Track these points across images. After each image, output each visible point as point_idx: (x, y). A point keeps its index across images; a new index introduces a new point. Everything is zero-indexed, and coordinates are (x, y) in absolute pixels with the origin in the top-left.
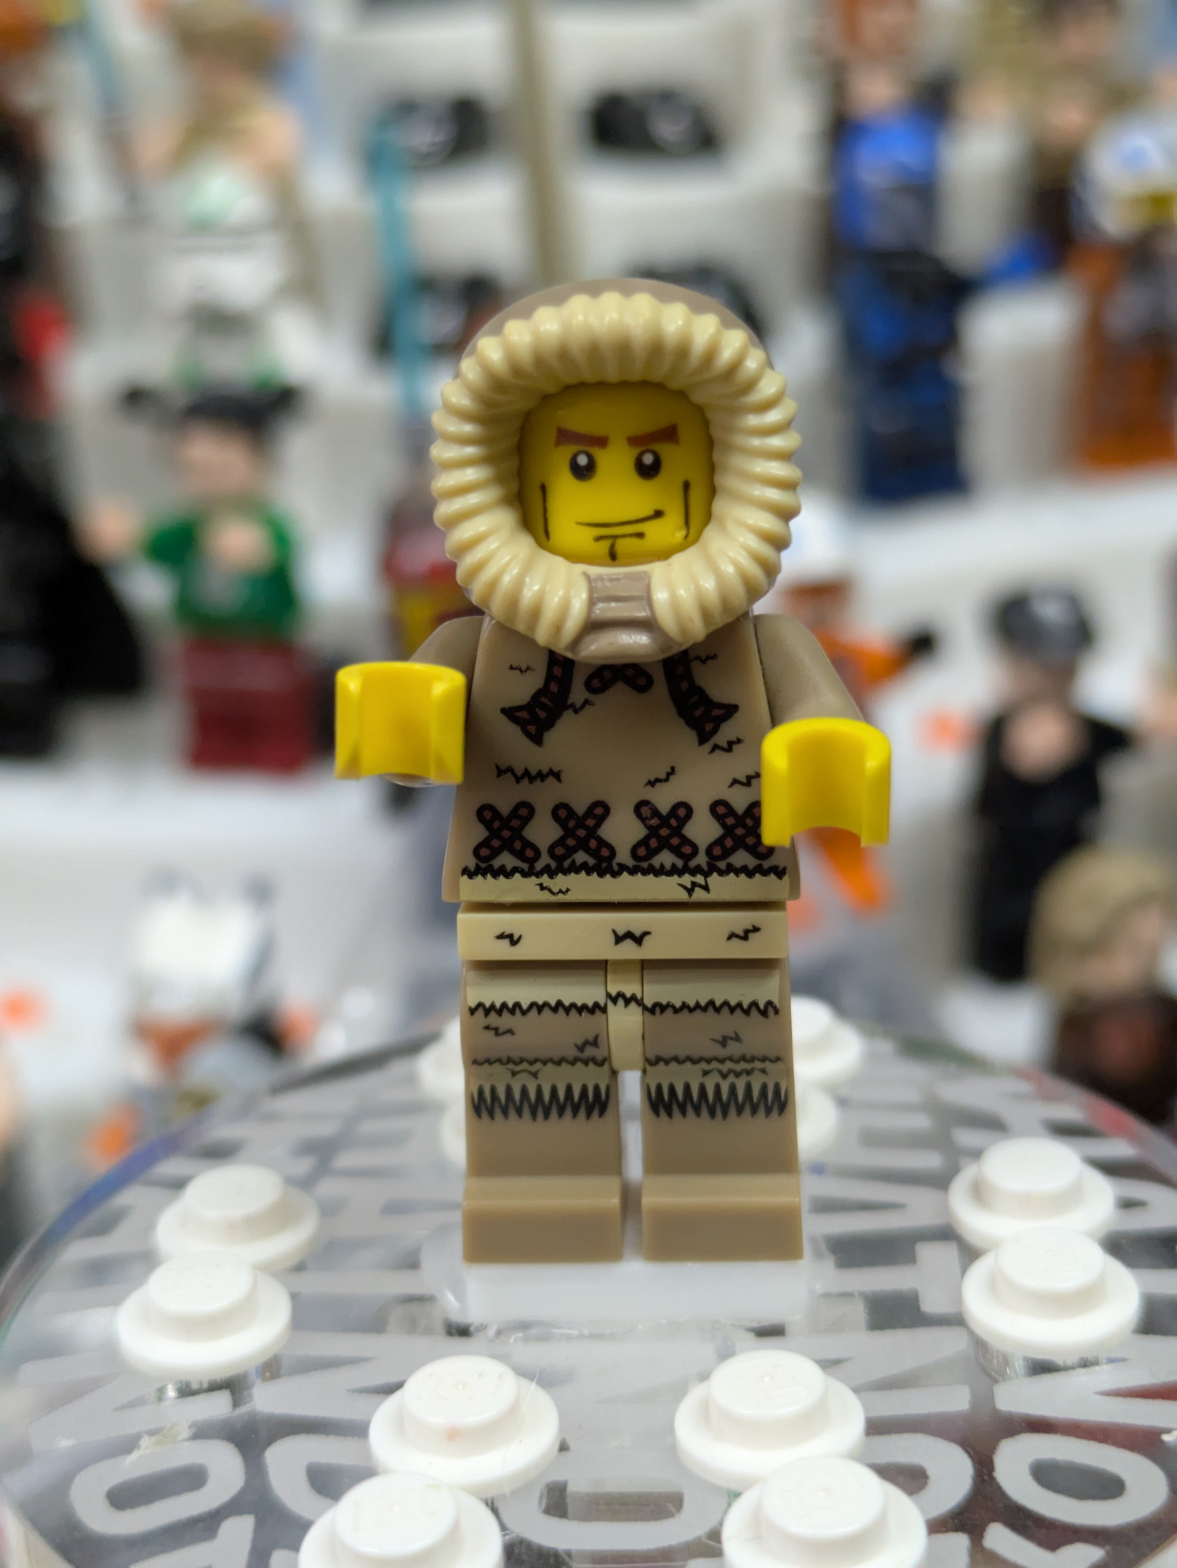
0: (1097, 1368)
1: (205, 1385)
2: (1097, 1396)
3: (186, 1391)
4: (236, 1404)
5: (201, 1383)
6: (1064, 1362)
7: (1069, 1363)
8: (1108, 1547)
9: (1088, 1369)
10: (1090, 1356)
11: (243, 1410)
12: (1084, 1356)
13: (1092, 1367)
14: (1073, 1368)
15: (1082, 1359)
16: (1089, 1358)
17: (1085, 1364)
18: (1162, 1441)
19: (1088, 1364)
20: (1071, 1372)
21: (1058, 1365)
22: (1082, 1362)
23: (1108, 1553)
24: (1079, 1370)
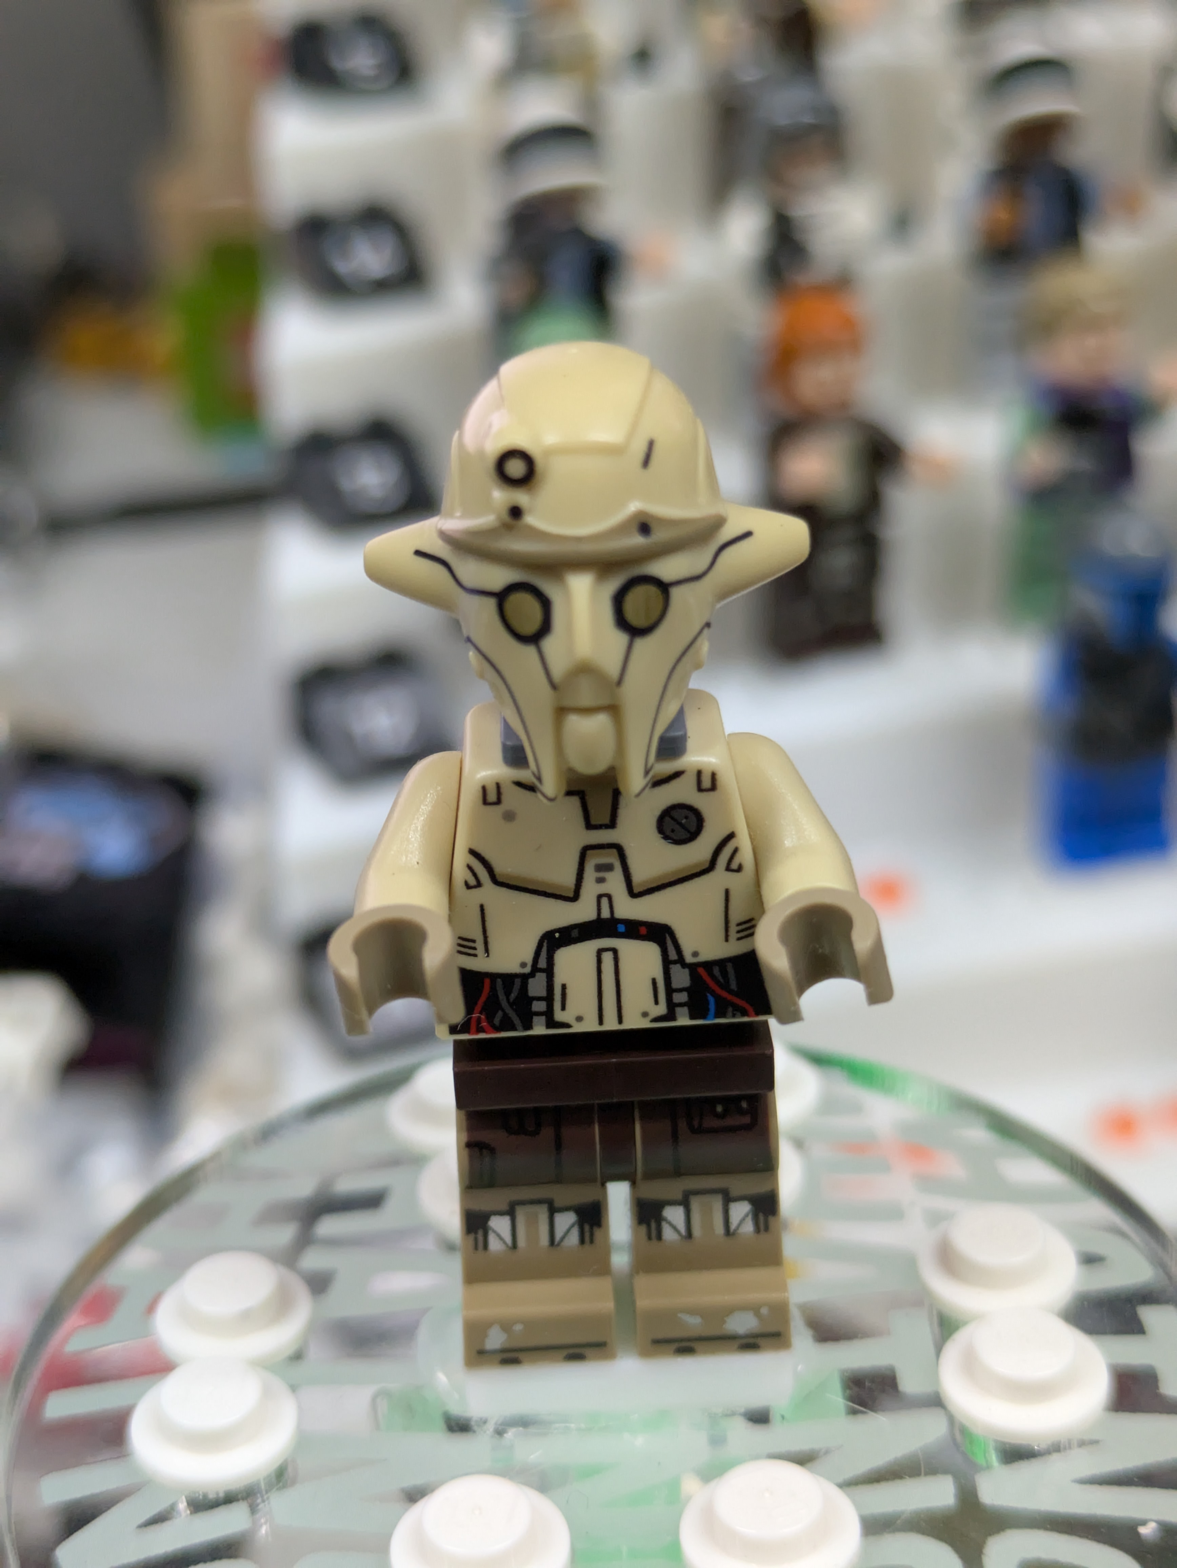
16: (1062, 1442)
20: (1046, 1458)
24: (1055, 1456)
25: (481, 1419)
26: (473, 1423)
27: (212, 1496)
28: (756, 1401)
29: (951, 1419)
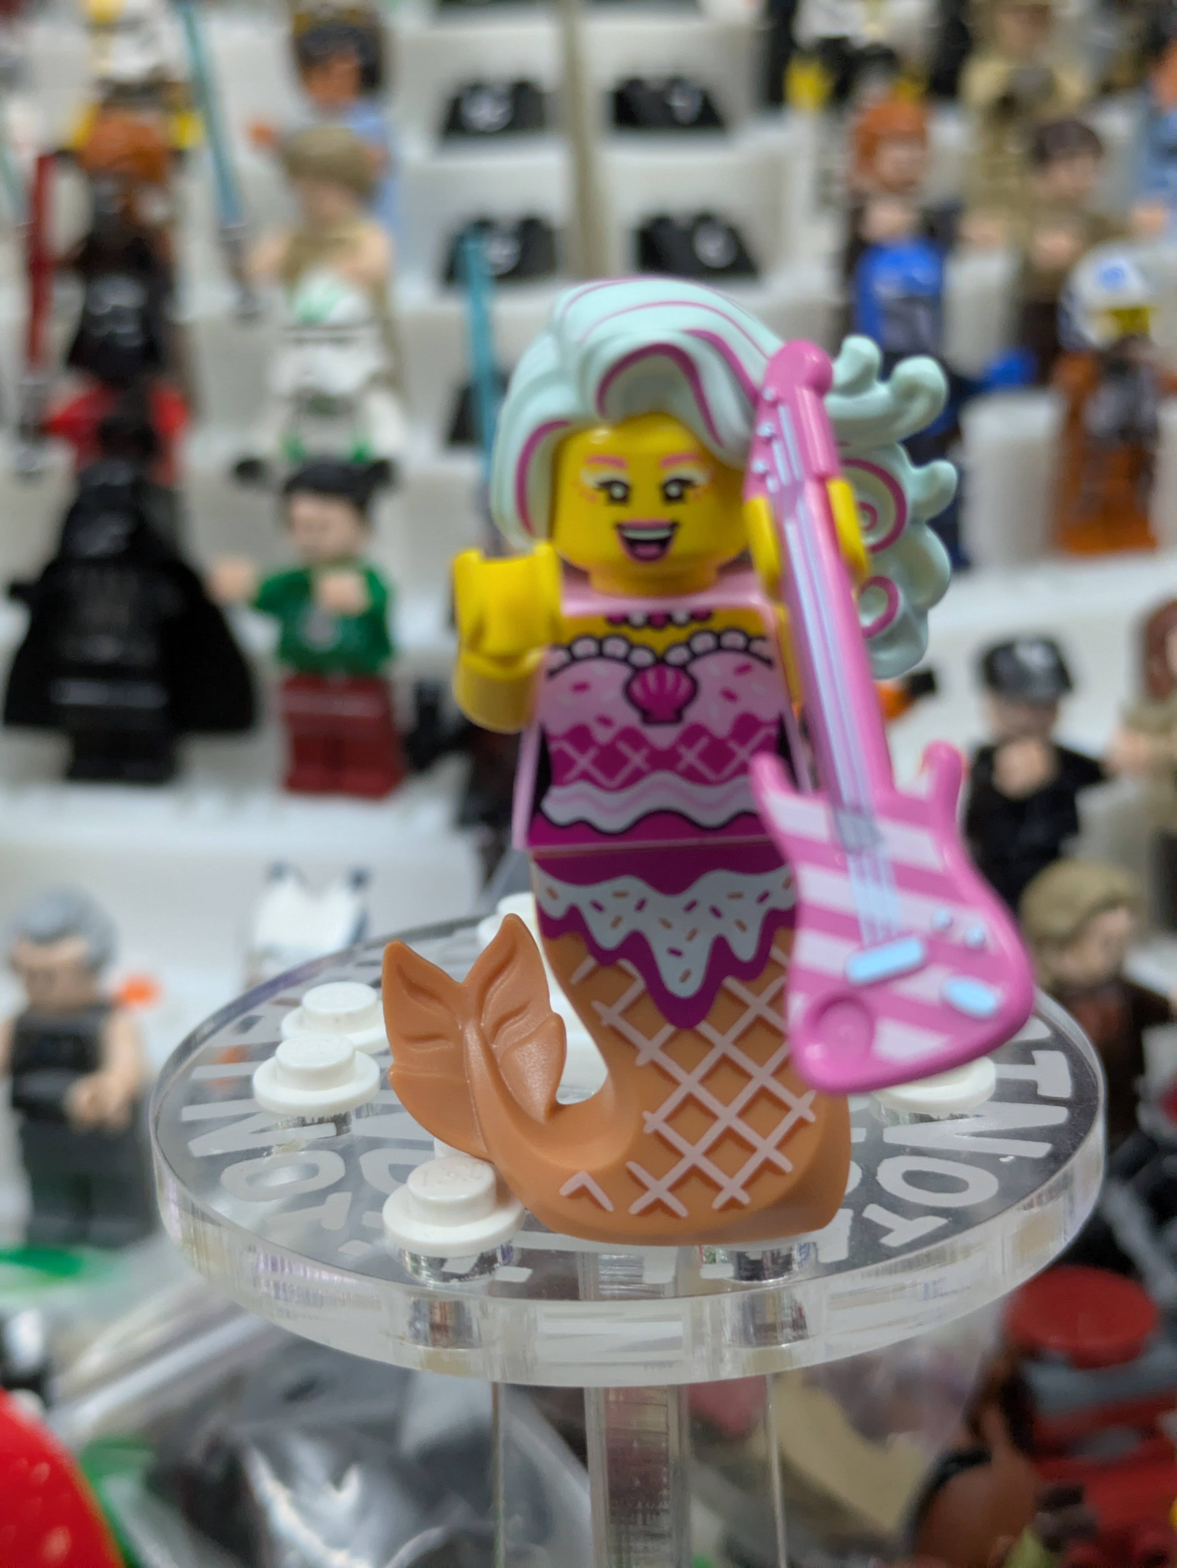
0: (960, 1120)
1: (316, 1121)
2: (956, 1136)
3: (303, 1123)
4: (339, 1132)
5: (313, 1119)
6: (938, 1117)
7: (941, 1117)
8: (950, 1219)
9: (954, 1121)
10: (957, 1113)
11: (344, 1137)
12: (954, 1112)
13: (957, 1120)
14: (944, 1119)
15: (950, 1114)
17: (953, 1117)
18: (1000, 1162)
19: (956, 1117)
21: (934, 1118)
22: (950, 1116)
23: (950, 1221)
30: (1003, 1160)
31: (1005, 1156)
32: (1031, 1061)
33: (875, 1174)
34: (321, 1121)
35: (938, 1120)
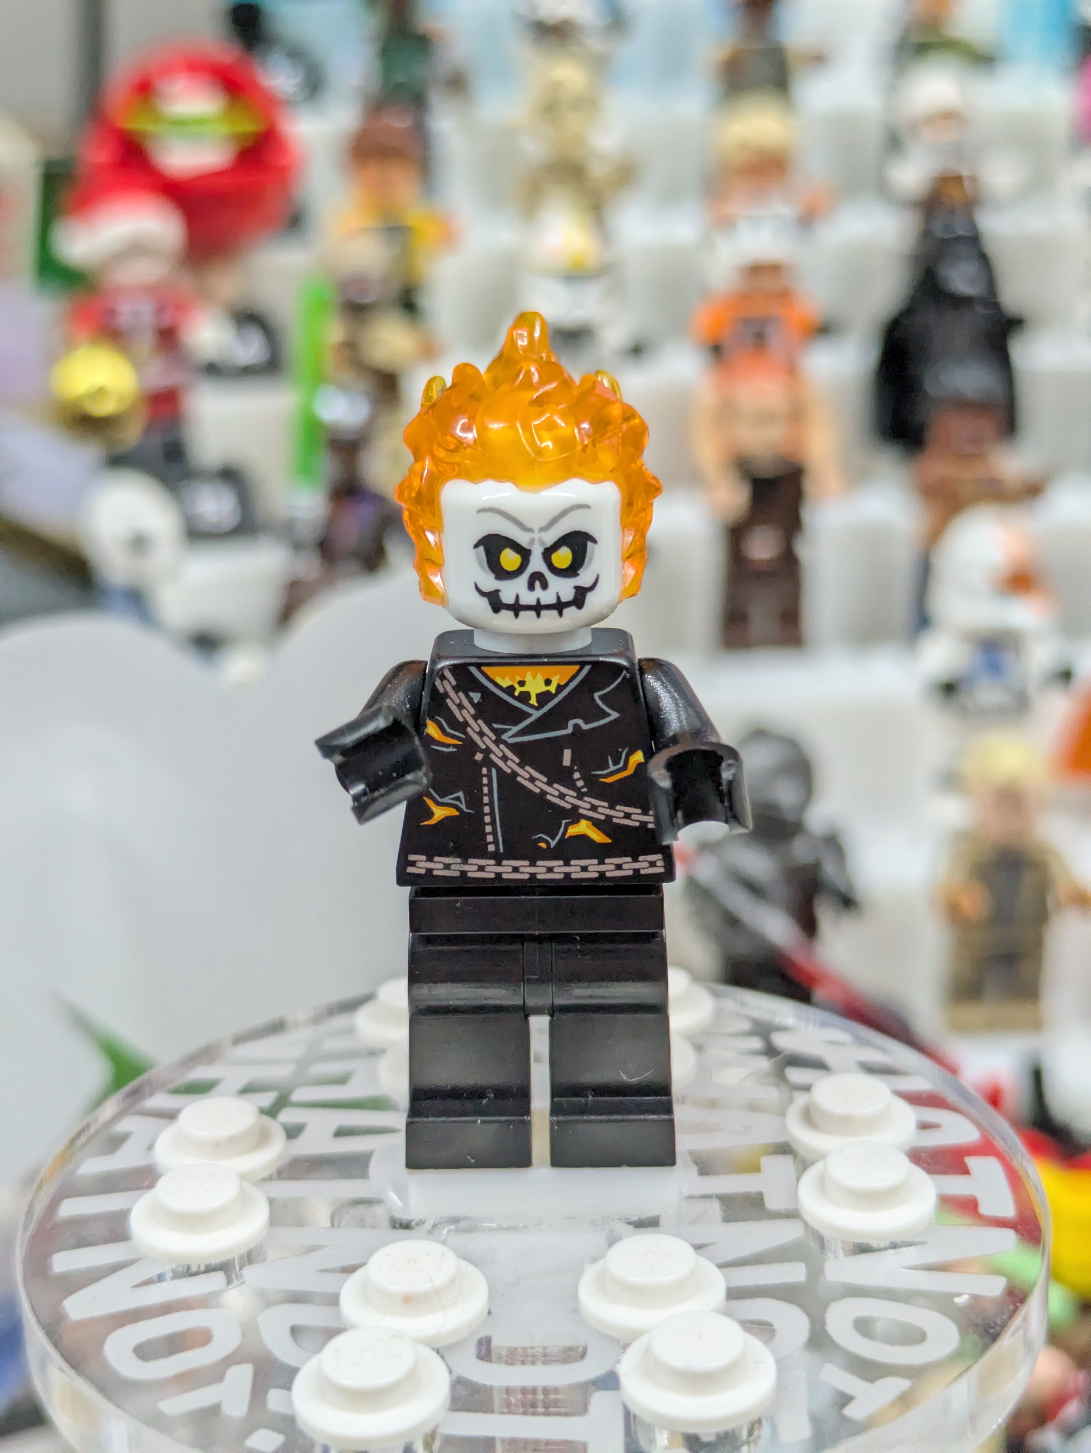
0: (904, 1249)
1: (202, 1268)
2: (904, 1271)
4: (229, 1282)
5: (199, 1266)
6: (878, 1245)
7: (882, 1246)
8: (912, 1379)
9: (897, 1250)
10: (897, 1240)
11: (234, 1287)
12: (894, 1240)
13: (900, 1249)
14: (886, 1249)
15: (892, 1243)
16: (898, 1242)
17: (894, 1246)
18: (954, 1303)
19: (897, 1246)
20: (884, 1252)
21: (873, 1248)
22: (892, 1245)
23: (915, 1383)
24: (891, 1252)
25: (421, 1221)
26: (413, 1223)
27: (194, 1269)
28: (647, 1212)
29: (806, 1225)
30: (957, 1300)
31: (959, 1295)
32: (966, 1172)
33: (823, 1323)
34: (209, 1269)
35: (879, 1250)
